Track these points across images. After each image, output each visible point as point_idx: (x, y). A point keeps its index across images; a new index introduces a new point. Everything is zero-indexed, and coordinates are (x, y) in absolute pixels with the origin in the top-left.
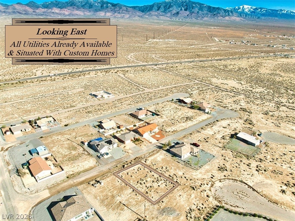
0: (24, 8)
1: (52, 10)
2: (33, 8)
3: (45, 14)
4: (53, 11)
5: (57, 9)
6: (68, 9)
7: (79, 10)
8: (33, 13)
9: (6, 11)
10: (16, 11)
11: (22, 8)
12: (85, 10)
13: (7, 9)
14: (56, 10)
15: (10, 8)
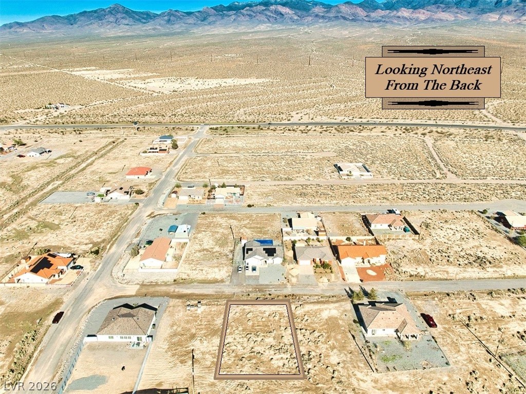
0: (353, 11)
1: (398, 12)
2: (367, 10)
3: (384, 20)
4: (399, 14)
5: (408, 10)
6: (428, 11)
7: (449, 11)
8: (365, 18)
9: (326, 15)
10: (339, 15)
11: (350, 10)
12: (460, 11)
13: (327, 12)
14: (405, 13)
15: (333, 10)
